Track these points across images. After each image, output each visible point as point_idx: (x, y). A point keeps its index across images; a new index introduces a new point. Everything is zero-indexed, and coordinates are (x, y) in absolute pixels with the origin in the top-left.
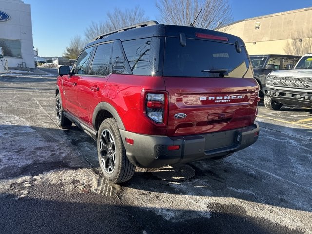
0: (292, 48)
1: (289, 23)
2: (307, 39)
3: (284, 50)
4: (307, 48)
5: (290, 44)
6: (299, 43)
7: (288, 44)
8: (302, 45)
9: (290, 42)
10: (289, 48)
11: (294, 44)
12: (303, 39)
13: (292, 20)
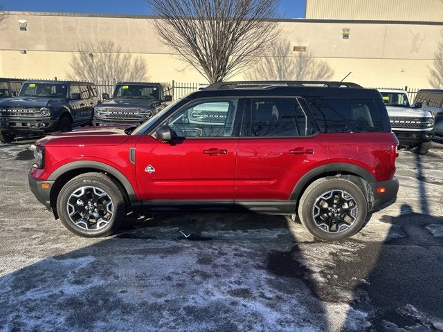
0: (81, 64)
1: (71, 29)
2: (99, 54)
3: (72, 66)
4: (101, 66)
5: (79, 60)
6: (89, 59)
7: (75, 59)
8: (94, 60)
9: (78, 55)
10: (78, 64)
11: (84, 59)
12: (93, 54)
13: (74, 26)
